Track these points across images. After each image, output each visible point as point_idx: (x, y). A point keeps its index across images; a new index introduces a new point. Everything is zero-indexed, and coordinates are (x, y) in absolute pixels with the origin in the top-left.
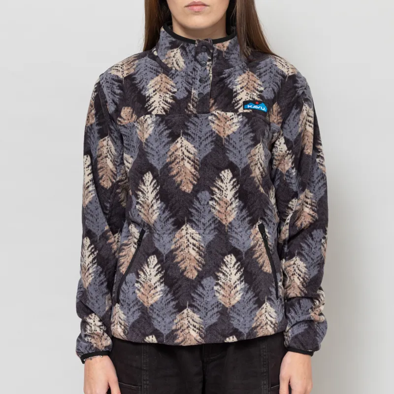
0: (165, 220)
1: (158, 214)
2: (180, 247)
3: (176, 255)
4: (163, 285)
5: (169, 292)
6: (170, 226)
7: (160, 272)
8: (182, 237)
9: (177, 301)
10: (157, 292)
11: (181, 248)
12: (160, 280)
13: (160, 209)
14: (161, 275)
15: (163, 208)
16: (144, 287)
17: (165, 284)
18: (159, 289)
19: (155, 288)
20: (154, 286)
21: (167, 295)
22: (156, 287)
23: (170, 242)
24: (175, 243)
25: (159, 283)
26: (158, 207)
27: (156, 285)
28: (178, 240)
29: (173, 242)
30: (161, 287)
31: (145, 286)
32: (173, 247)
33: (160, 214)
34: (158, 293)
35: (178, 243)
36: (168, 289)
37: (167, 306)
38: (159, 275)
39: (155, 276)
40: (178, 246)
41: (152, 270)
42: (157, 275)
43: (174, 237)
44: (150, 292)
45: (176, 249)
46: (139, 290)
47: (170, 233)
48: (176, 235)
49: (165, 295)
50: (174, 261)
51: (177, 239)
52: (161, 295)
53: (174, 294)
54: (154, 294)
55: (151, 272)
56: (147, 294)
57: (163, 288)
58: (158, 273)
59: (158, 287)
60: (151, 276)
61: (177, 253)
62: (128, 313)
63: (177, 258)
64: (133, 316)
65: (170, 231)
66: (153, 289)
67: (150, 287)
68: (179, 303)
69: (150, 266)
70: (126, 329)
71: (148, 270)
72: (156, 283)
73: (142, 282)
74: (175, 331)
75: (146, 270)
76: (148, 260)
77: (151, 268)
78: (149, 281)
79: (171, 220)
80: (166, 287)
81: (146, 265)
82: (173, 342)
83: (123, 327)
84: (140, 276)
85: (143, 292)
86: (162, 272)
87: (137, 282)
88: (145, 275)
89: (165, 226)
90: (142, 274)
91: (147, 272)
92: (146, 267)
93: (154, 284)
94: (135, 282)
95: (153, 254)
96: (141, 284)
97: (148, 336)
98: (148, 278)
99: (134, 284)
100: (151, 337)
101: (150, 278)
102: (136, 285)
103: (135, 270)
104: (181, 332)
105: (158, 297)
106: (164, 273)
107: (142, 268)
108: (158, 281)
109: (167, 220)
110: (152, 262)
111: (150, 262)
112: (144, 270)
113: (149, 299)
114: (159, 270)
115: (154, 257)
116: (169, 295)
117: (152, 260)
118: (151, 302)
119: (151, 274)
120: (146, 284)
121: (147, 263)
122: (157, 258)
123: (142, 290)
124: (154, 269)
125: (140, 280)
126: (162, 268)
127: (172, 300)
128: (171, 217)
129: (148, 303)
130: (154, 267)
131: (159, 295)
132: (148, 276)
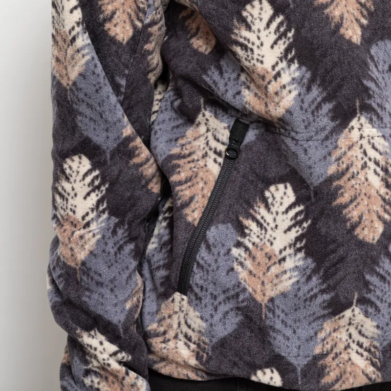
1: (294, 93)
2: (347, 169)
3: (340, 187)
4: (301, 255)
5: (315, 271)
6: (325, 121)
7: (299, 223)
8: (352, 145)
9: (333, 294)
10: (285, 272)
12: (295, 244)
13: (298, 83)
14: (300, 232)
16: (254, 258)
17: (308, 254)
18: (289, 264)
19: (280, 262)
20: (280, 257)
21: (309, 278)
22: (284, 259)
23: (325, 158)
24: (338, 159)
25: (292, 251)
26: (293, 79)
27: (284, 254)
28: (345, 153)
29: (333, 158)
30: (295, 261)
31: (259, 255)
32: (332, 169)
33: (299, 94)
34: (288, 275)
35: (343, 159)
36: (313, 266)
37: (308, 303)
38: (294, 230)
39: (285, 232)
40: (345, 166)
41: (280, 218)
42: (289, 229)
43: (336, 147)
44: (268, 269)
45: (340, 175)
46: (241, 264)
47: (327, 138)
48: (339, 143)
49: (304, 279)
50: (335, 203)
51: (343, 150)
52: (294, 280)
53: (325, 278)
54: (277, 276)
55: (278, 222)
56: (261, 275)
57: (301, 263)
58: (294, 226)
59: (288, 259)
60: (277, 231)
61: (341, 182)
62: (212, 316)
63: (342, 193)
64: (224, 324)
65: (326, 132)
66: (275, 263)
67: (270, 258)
68: (337, 295)
69: (273, 209)
70: (204, 350)
71: (269, 218)
72: (285, 249)
73: (250, 246)
74: (319, 358)
75: (262, 218)
76: (267, 194)
77: (277, 213)
78: (268, 244)
79: (327, 107)
80: (310, 260)
81: (262, 206)
82: (318, 382)
83: (193, 346)
84: (247, 231)
85: (252, 269)
86: (305, 225)
87: (239, 245)
88: (261, 229)
89: (314, 121)
90: (253, 226)
91: (265, 221)
92: (263, 211)
93: (281, 252)
94: (232, 244)
95: (282, 180)
96: (247, 249)
97: (261, 368)
98: (268, 236)
99: (229, 250)
100: (268, 371)
101: (274, 235)
102: (235, 252)
103: (231, 215)
104: (333, 359)
105: (287, 284)
106: (309, 227)
107: (251, 211)
108: (290, 246)
109: (319, 107)
110: (278, 199)
111: (274, 198)
112: (259, 217)
113: (267, 287)
114: (299, 218)
115: (286, 187)
116: (314, 279)
117: (278, 195)
118: (270, 293)
119: (276, 226)
120: (262, 249)
121: (265, 200)
122: (295, 191)
123: (248, 263)
124: (285, 216)
125: (246, 241)
126: (307, 213)
127: (323, 292)
128: (325, 100)
129: (264, 295)
130: (287, 211)
131: (290, 278)
132: (270, 232)
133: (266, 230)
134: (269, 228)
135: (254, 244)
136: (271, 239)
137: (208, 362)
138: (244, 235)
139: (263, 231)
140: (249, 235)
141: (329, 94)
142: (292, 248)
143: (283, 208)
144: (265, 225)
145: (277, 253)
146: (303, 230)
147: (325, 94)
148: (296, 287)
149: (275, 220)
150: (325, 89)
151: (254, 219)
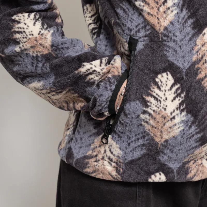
0: (183, 22)
1: (175, 12)
2: (202, 58)
3: (199, 68)
4: (184, 113)
5: (193, 123)
6: (189, 30)
7: (179, 95)
8: (204, 44)
9: (202, 134)
10: (176, 125)
11: (204, 58)
12: (180, 107)
13: (177, 7)
14: (181, 100)
15: (180, 5)
16: (155, 119)
17: (188, 112)
18: (178, 120)
19: (171, 119)
20: (171, 117)
21: (190, 127)
22: (174, 118)
23: (191, 51)
24: (197, 52)
25: (178, 112)
26: (174, 4)
27: (173, 114)
28: (200, 49)
29: (195, 51)
30: (181, 117)
31: (157, 117)
32: (194, 58)
33: (178, 13)
34: (177, 126)
35: (200, 52)
36: (192, 119)
38: (177, 99)
39: (172, 101)
40: (200, 56)
41: (167, 93)
42: (174, 99)
43: (196, 45)
44: (164, 124)
45: (198, 61)
46: (147, 122)
47: (190, 39)
48: (197, 42)
49: (187, 128)
50: (197, 78)
51: (199, 46)
52: (181, 129)
53: (199, 126)
54: (170, 128)
55: (167, 96)
56: (160, 127)
57: (185, 118)
58: (177, 97)
59: (176, 117)
60: (167, 101)
61: (199, 65)
62: (126, 148)
63: (200, 72)
64: (133, 153)
65: (190, 36)
66: (168, 121)
67: (165, 118)
68: (204, 135)
69: (163, 89)
70: (120, 166)
71: (161, 94)
72: (174, 111)
73: (152, 112)
74: (186, 163)
75: (157, 94)
76: (157, 80)
77: (165, 91)
78: (163, 110)
79: (190, 22)
80: (189, 116)
81: (156, 87)
82: (186, 177)
83: (114, 164)
84: (149, 104)
85: (154, 125)
86: (183, 95)
87: (144, 112)
88: (157, 101)
89: (183, 29)
90: (152, 100)
91: (159, 96)
92: (156, 91)
93: (171, 114)
94: (140, 112)
95: (164, 71)
96: (150, 114)
97: (153, 173)
98: (162, 105)
99: (139, 116)
100: (157, 174)
101: (166, 104)
102: (142, 116)
103: (138, 95)
104: (193, 163)
105: (176, 131)
106: (185, 96)
107: (150, 91)
108: (177, 109)
109: (186, 21)
110: (164, 82)
111: (162, 82)
112: (155, 94)
113: (164, 133)
114: (178, 92)
115: (167, 75)
116: (193, 127)
117: (164, 80)
118: (166, 137)
119: (166, 98)
120: (159, 114)
121: (156, 84)
122: (173, 76)
123: (152, 122)
124: (170, 92)
125: (149, 110)
126: (182, 88)
127: (197, 133)
128: (189, 17)
129: (162, 138)
130: (171, 89)
131: (178, 128)
132: (163, 102)
133: (160, 102)
134: (162, 100)
135: (154, 111)
136: (165, 107)
137: (123, 173)
138: (147, 106)
139: (159, 103)
140: (150, 106)
141: (192, 14)
142: (178, 110)
143: (168, 87)
144: (159, 98)
145: (169, 114)
146: (182, 98)
147: (189, 14)
148: (183, 133)
149: (165, 95)
150: (189, 11)
151: (152, 96)
